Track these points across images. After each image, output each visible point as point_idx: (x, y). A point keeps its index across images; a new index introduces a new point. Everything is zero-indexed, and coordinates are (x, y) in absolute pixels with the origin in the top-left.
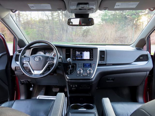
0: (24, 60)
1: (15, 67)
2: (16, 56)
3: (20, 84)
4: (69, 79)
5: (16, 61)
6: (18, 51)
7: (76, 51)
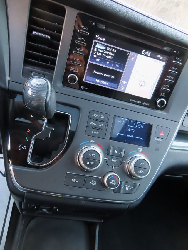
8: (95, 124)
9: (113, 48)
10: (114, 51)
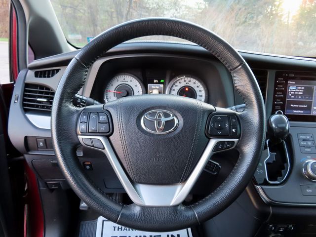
0: (81, 127)
1: (26, 138)
2: (25, 91)
3: (41, 188)
4: (270, 204)
5: (26, 111)
6: (31, 68)
7: (287, 79)
8: (305, 143)
9: (301, 87)
10: (303, 88)
